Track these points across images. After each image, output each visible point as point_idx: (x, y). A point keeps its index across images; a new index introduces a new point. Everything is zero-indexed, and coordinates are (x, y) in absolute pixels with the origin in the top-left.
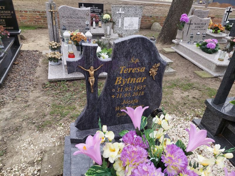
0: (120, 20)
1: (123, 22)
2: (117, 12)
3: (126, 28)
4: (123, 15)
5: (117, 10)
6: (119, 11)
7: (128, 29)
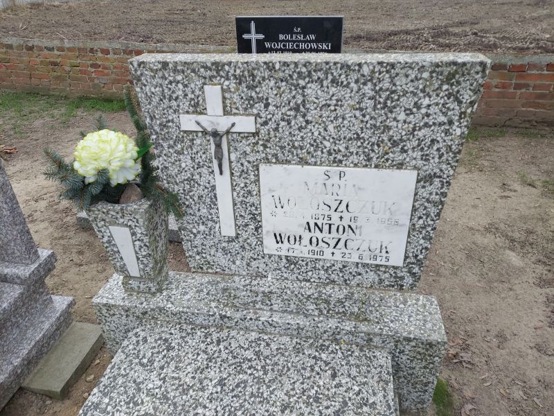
0: (223, 184)
1: (250, 200)
2: (188, 122)
3: (286, 245)
4: (244, 146)
5: (185, 105)
6: (198, 108)
7: (302, 251)
